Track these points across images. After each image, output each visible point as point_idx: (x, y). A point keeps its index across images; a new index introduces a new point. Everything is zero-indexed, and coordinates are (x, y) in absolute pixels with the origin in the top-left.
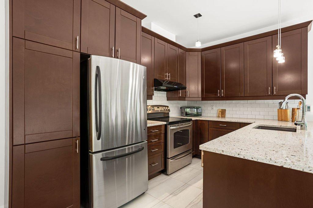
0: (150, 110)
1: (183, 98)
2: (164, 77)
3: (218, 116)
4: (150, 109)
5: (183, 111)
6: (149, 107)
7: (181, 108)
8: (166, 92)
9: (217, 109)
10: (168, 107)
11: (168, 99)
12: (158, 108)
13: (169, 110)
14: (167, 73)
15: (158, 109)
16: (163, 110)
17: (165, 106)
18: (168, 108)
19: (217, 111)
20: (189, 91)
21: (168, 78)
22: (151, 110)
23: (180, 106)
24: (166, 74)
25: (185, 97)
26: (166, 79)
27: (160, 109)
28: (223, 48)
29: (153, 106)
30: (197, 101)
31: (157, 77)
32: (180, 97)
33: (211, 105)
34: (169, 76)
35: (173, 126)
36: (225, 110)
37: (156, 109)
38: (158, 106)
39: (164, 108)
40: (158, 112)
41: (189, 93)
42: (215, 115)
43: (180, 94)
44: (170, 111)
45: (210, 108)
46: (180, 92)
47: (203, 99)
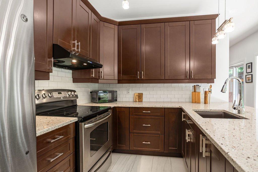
0: (44, 98)
1: (95, 80)
2: (70, 46)
3: (135, 100)
4: (44, 96)
5: (95, 96)
6: (43, 92)
7: (91, 92)
8: (71, 71)
9: (134, 92)
10: (75, 91)
11: (75, 80)
12: (59, 93)
13: (77, 96)
14: (75, 41)
15: (60, 96)
16: (68, 96)
17: (71, 91)
18: (76, 93)
19: (133, 95)
20: (103, 72)
21: (78, 48)
22: (46, 97)
23: (90, 90)
24: (73, 42)
25: (98, 79)
26: (73, 49)
27: (63, 95)
28: (143, 26)
29: (50, 91)
30: (110, 84)
31: (59, 42)
32: (92, 78)
33: (127, 88)
34: (78, 46)
35: (88, 123)
36: (142, 94)
37: (56, 95)
38: (59, 91)
39: (69, 93)
40: (60, 100)
41: (103, 73)
42: (131, 100)
43: (92, 74)
44: (77, 98)
45: (125, 92)
46: (92, 71)
47: (120, 81)
